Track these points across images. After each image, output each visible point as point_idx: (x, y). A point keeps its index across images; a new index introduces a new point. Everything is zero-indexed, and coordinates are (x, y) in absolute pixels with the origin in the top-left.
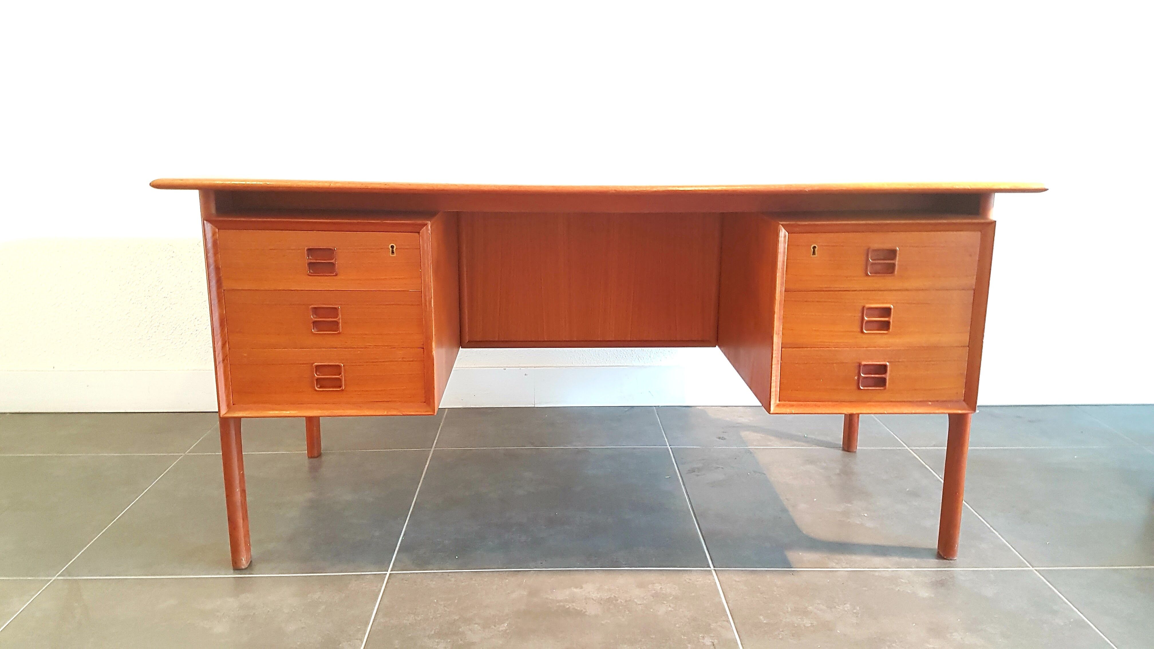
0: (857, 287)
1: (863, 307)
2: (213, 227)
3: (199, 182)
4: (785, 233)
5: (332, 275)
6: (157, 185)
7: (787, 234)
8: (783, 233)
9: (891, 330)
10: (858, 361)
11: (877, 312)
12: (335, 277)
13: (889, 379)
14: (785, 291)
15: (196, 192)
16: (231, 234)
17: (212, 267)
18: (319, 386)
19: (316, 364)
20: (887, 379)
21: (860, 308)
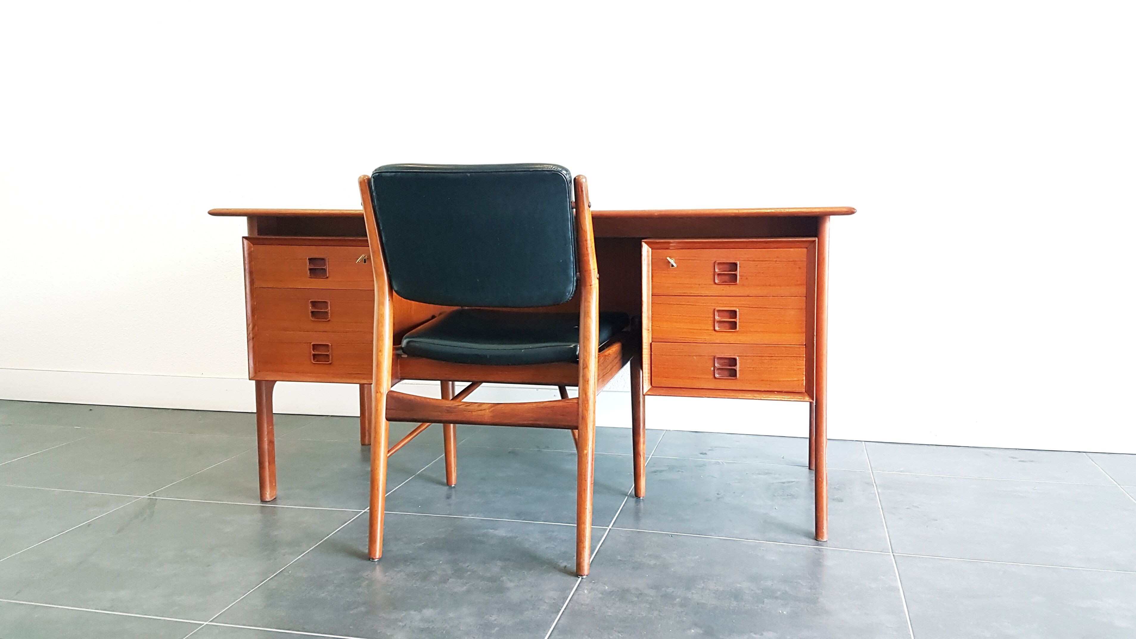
0: (708, 293)
1: (714, 309)
2: (250, 243)
3: (248, 211)
4: (648, 249)
5: (324, 277)
6: (214, 213)
7: (650, 249)
8: (646, 250)
9: (738, 329)
10: (713, 354)
11: (727, 314)
12: (327, 279)
13: (740, 370)
14: (652, 296)
15: (245, 218)
16: (261, 248)
17: (247, 271)
18: (316, 360)
19: (312, 343)
20: (738, 370)
21: (712, 311)
